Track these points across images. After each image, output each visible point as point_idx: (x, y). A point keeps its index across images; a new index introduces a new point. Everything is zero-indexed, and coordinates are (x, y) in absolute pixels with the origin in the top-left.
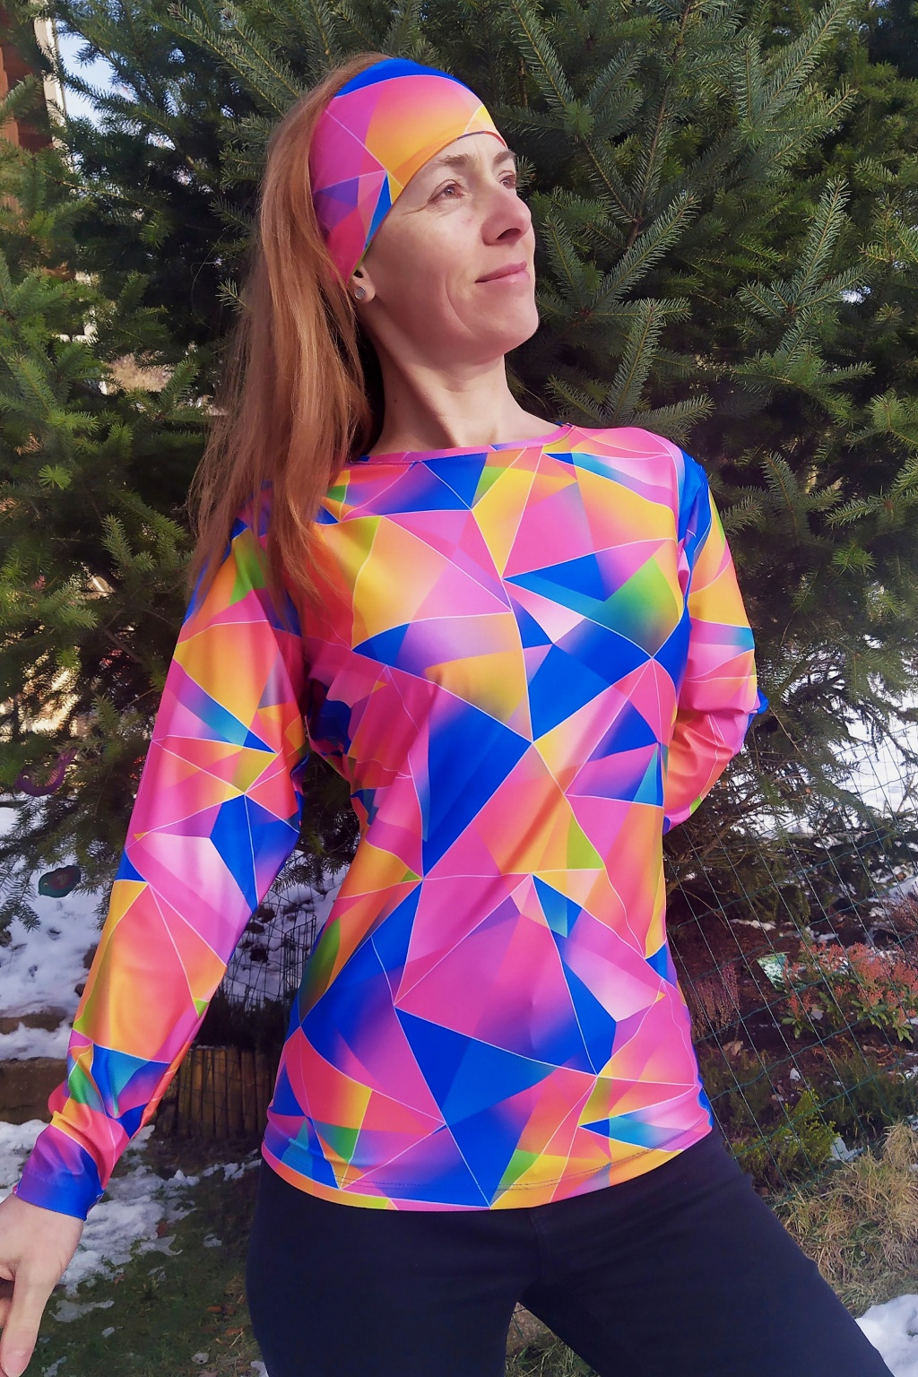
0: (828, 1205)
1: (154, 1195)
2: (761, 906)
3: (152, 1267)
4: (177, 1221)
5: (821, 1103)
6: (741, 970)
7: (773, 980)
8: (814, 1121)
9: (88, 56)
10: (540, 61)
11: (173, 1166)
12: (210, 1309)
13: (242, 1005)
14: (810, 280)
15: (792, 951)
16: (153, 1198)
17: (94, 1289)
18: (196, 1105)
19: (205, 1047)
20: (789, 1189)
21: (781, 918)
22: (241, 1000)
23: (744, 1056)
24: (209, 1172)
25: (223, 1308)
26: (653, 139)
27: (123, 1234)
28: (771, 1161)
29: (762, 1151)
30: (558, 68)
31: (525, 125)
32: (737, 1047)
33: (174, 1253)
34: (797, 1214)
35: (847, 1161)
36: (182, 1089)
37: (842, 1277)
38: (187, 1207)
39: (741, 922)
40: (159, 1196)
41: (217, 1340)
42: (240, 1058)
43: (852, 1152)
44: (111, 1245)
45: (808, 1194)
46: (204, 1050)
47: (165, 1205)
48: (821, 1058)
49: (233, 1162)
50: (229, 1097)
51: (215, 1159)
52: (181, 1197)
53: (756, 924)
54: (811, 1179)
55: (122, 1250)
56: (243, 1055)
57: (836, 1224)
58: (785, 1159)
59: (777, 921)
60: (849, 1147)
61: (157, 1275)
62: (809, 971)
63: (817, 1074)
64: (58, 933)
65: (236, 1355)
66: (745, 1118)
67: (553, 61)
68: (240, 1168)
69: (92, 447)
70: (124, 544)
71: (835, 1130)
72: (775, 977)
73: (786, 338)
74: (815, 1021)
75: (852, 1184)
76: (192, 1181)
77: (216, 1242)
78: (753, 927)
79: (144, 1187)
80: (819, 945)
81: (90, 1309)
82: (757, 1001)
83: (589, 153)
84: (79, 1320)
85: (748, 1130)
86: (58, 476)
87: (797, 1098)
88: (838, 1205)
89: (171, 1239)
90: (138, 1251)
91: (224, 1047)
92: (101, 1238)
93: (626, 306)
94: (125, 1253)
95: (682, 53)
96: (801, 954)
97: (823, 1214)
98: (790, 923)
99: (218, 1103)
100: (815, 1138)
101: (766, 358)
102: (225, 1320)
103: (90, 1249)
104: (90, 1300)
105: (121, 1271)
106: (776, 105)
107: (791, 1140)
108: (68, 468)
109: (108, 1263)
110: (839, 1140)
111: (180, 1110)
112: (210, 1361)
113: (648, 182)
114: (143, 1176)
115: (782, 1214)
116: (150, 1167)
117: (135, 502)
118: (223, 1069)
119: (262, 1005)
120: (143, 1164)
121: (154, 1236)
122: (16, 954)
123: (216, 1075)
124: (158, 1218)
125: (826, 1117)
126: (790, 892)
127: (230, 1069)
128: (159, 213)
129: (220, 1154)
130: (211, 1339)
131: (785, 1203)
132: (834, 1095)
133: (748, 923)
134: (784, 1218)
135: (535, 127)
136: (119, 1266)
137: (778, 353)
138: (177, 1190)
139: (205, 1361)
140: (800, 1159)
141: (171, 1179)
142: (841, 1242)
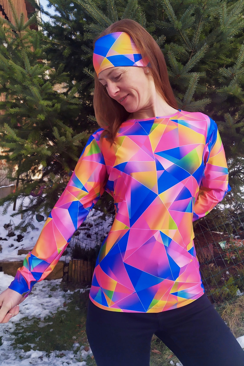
0: (235, 307)
1: (63, 296)
2: (220, 228)
3: (62, 314)
4: (68, 303)
5: (234, 281)
6: (214, 245)
7: (222, 248)
8: (232, 285)
9: (49, 6)
10: (168, 9)
11: (67, 289)
12: (77, 325)
13: (85, 249)
14: (238, 67)
15: (228, 240)
16: (62, 297)
17: (48, 319)
18: (73, 274)
19: (75, 259)
20: (225, 302)
21: (225, 232)
22: (84, 248)
23: (214, 267)
24: (76, 291)
25: (80, 325)
26: (198, 29)
27: (55, 306)
28: (221, 296)
29: (218, 292)
30: (173, 11)
31: (163, 26)
32: (212, 265)
33: (68, 311)
34: (227, 309)
35: (240, 296)
36: (69, 270)
37: (238, 325)
38: (71, 299)
39: (214, 232)
40: (64, 296)
41: (79, 333)
42: (84, 263)
43: (242, 293)
44: (52, 308)
45: (230, 304)
46: (75, 260)
47: (65, 299)
48: (234, 269)
49: (82, 288)
50: (81, 272)
51: (78, 288)
52: (69, 297)
53: (218, 233)
54: (231, 300)
55: (55, 309)
56: (85, 262)
57: (237, 312)
58: (224, 295)
59: (224, 232)
60: (241, 292)
61: (63, 316)
62: (232, 246)
63: (233, 273)
64: (38, 229)
65: (83, 337)
66: (214, 283)
67: (172, 9)
68: (84, 290)
69: (50, 109)
70: (58, 134)
71: (238, 288)
72: (223, 247)
73: (232, 82)
74: (233, 259)
75: (242, 302)
76: (72, 293)
77: (78, 309)
78: (217, 233)
79: (60, 294)
80: (235, 239)
81: (47, 324)
82: (218, 253)
83: (180, 33)
84: (44, 327)
85: (215, 287)
86: (42, 117)
87: (228, 279)
88: (238, 307)
89: (67, 307)
90: (59, 310)
91: (80, 259)
92: (50, 306)
93: (189, 74)
94: (56, 310)
95: (206, 7)
96: (230, 241)
97: (234, 309)
98: (227, 233)
99: (79, 274)
100: (232, 289)
101: (226, 88)
102: (81, 328)
103: (47, 309)
104: (47, 322)
105: (55, 315)
106: (231, 20)
107: (226, 290)
108: (44, 115)
109: (51, 313)
110: (239, 290)
111: (69, 275)
112: (77, 339)
113: (196, 40)
114: (60, 291)
115: (223, 309)
116: (61, 289)
117: (61, 123)
118: (80, 265)
119: (90, 249)
120: (60, 288)
121: (63, 306)
122: (28, 234)
123: (78, 267)
124: (63, 302)
125: (235, 284)
126: (227, 225)
127: (82, 265)
128: (67, 47)
129: (79, 286)
130: (77, 333)
131: (224, 306)
132: (238, 279)
133: (216, 232)
134: (223, 310)
135: (166, 27)
136: (54, 314)
137: (229, 86)
138: (68, 295)
139: (75, 339)
140: (228, 295)
141: (67, 292)
142: (238, 316)
